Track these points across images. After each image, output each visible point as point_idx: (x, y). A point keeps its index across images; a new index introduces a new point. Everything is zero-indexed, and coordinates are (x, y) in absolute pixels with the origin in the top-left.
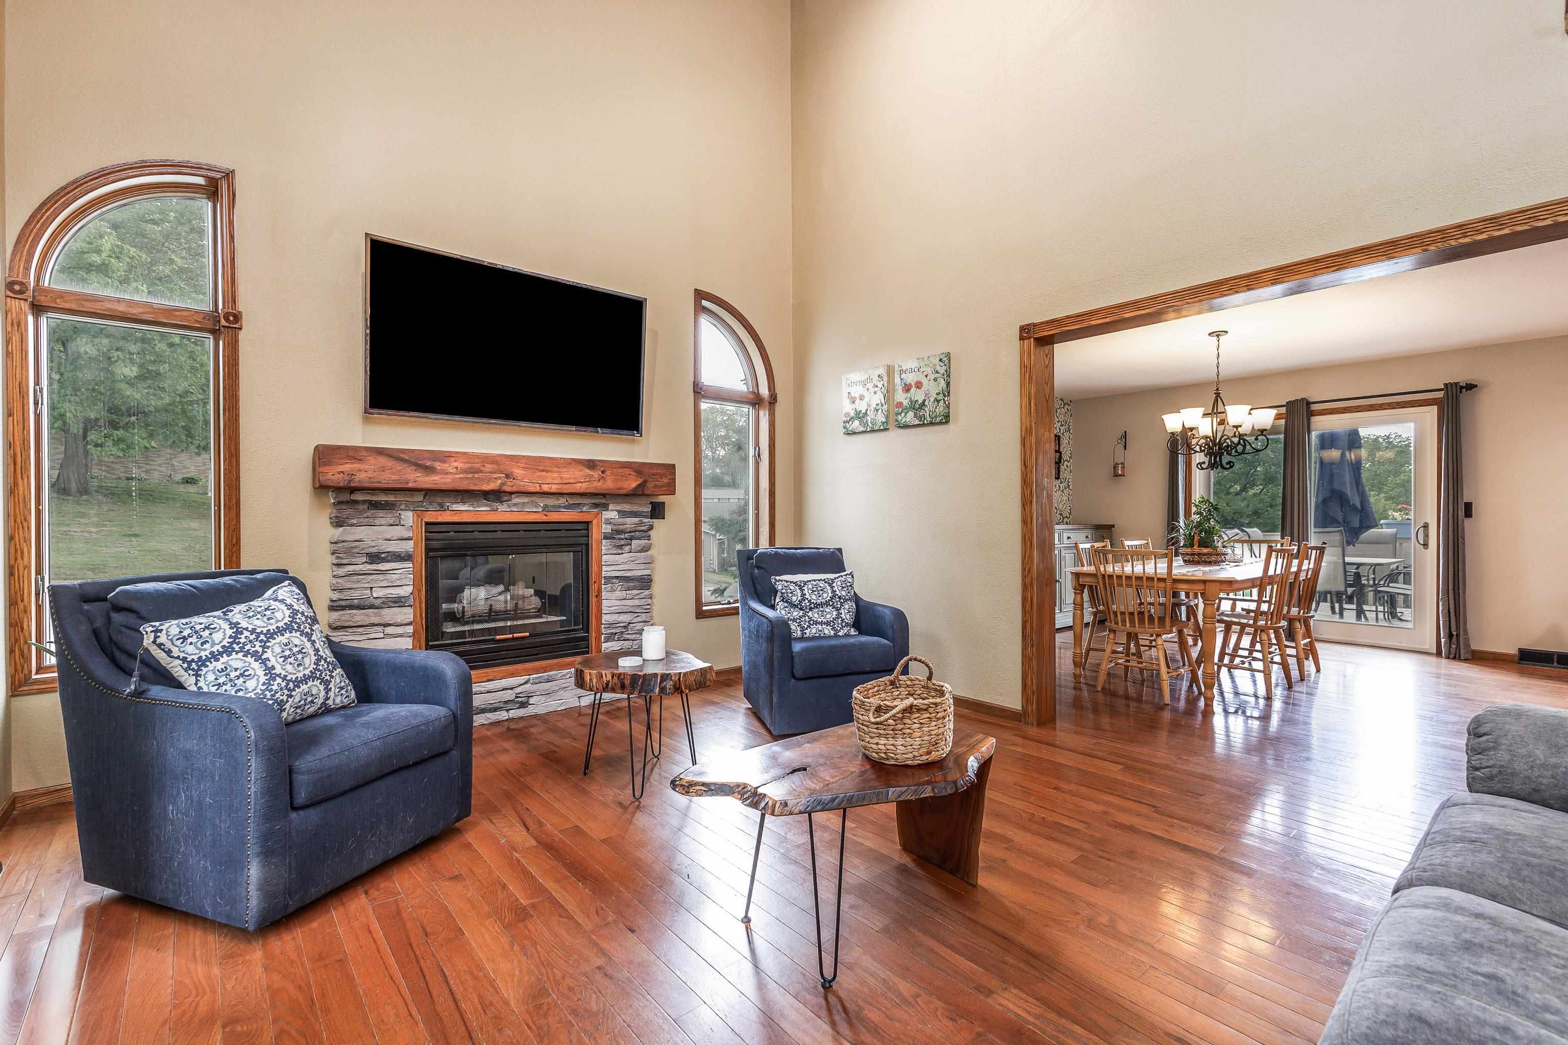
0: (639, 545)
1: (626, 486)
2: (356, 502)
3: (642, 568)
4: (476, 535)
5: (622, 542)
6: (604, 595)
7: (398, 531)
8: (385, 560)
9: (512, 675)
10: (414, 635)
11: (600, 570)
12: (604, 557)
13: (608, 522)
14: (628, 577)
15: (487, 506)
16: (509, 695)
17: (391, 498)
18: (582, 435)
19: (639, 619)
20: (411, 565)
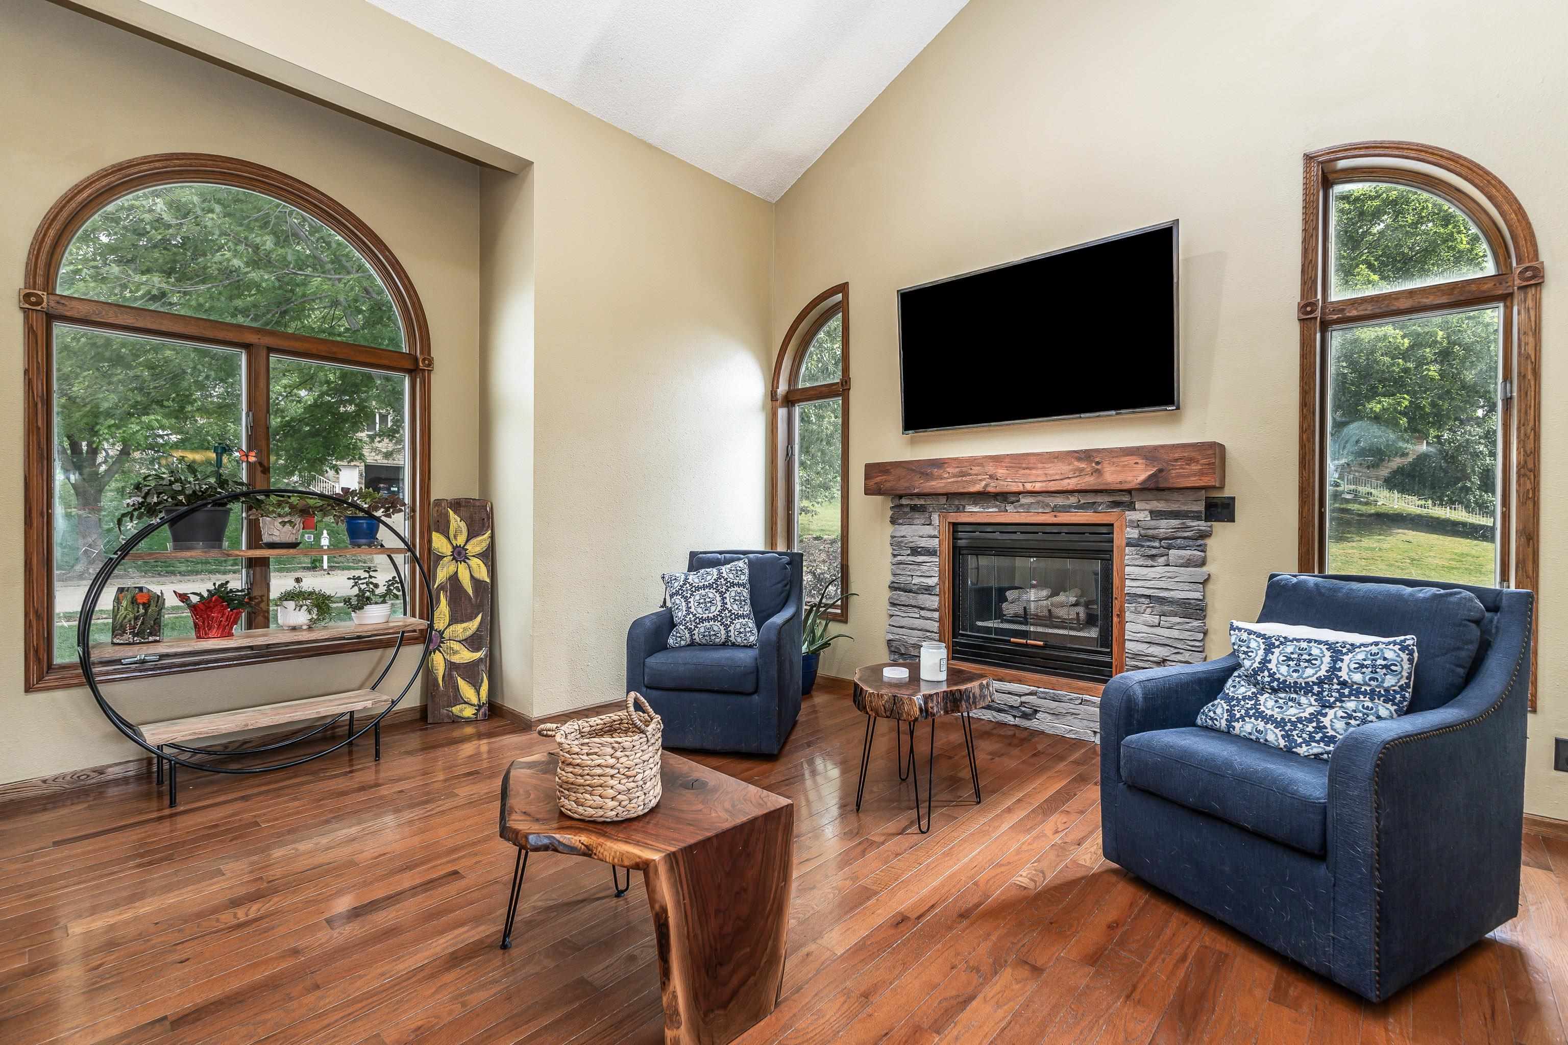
0: (1180, 557)
1: (1130, 479)
2: (902, 505)
3: (1187, 588)
4: (997, 535)
5: (1154, 552)
6: (1128, 616)
7: (929, 530)
8: (920, 554)
9: (1020, 681)
10: (940, 620)
11: (1123, 586)
12: (1127, 569)
13: (1137, 525)
14: (1163, 598)
15: (996, 506)
16: (1015, 701)
17: (922, 502)
18: (1123, 419)
19: (1179, 657)
20: (937, 560)
